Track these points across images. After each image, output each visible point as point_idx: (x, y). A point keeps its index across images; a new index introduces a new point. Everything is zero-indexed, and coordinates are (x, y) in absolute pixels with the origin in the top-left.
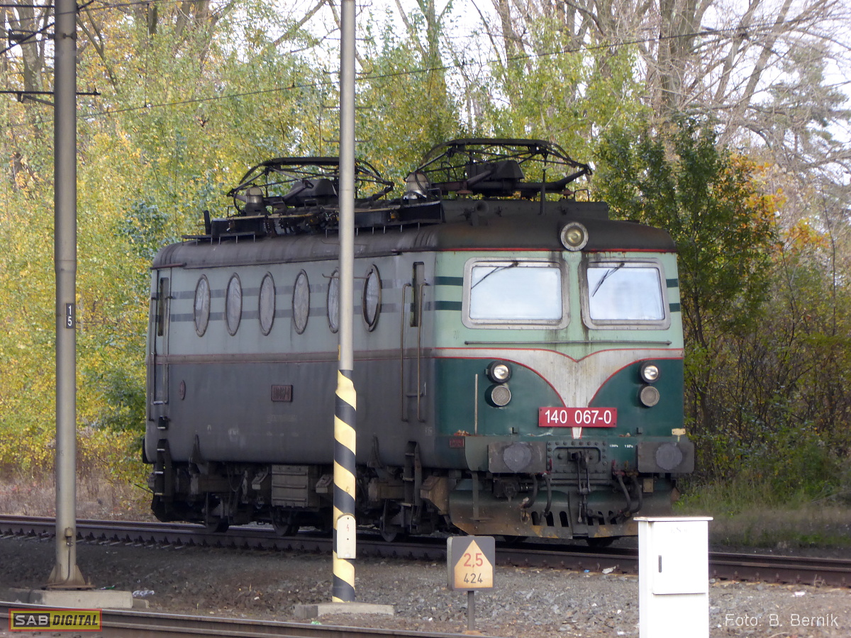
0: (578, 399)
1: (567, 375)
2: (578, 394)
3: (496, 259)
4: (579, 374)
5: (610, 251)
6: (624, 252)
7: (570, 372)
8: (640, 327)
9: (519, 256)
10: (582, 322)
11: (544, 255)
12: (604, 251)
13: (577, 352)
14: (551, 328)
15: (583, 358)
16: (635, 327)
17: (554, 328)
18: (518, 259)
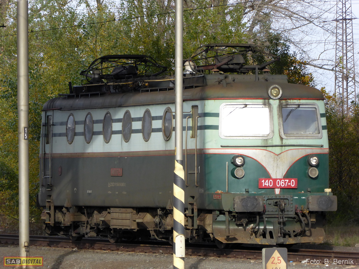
0: (278, 174)
1: (272, 162)
2: (278, 171)
3: (236, 104)
4: (278, 161)
5: (293, 99)
6: (299, 100)
7: (274, 160)
8: (308, 138)
9: (248, 102)
10: (280, 136)
11: (260, 101)
12: (290, 99)
13: (277, 150)
14: (264, 138)
15: (280, 154)
16: (306, 138)
17: (266, 138)
18: (247, 104)
